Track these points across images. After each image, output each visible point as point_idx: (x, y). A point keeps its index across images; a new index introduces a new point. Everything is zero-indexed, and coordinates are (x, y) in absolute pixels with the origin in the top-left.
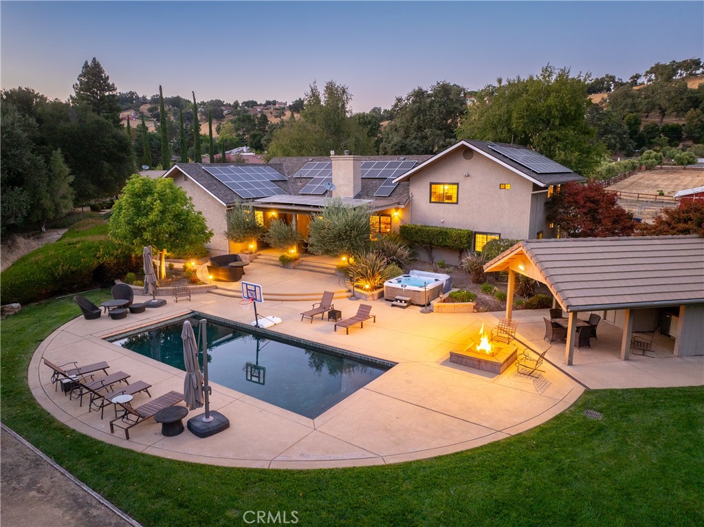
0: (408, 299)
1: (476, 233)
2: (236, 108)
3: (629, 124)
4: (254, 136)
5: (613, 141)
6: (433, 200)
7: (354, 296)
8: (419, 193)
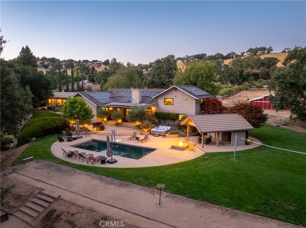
0: (159, 134)
1: (179, 114)
2: (80, 63)
3: (239, 72)
4: (90, 76)
5: (233, 79)
6: (165, 104)
7: (142, 134)
8: (161, 102)
